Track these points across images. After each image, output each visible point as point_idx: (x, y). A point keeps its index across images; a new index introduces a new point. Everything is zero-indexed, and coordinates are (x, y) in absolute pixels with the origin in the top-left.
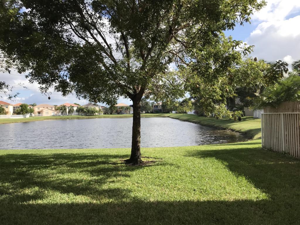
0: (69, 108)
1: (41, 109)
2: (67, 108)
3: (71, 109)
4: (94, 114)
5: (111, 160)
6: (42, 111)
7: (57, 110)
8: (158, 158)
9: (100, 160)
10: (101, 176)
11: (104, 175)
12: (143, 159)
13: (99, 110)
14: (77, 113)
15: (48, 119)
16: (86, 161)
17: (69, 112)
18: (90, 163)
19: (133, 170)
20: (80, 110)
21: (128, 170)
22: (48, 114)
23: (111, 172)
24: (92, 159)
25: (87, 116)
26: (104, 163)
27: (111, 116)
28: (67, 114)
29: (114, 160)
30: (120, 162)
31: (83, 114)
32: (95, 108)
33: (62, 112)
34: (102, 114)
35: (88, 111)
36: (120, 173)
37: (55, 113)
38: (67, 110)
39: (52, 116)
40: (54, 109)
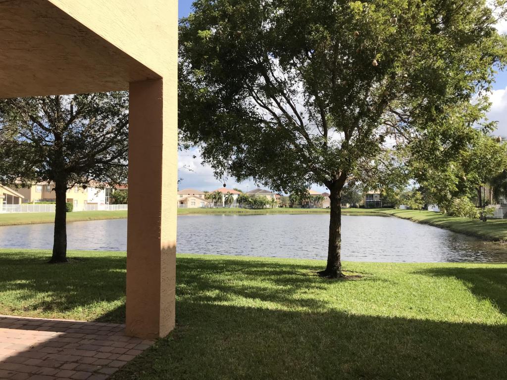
0: (227, 196)
1: (185, 196)
2: (223, 196)
3: (228, 198)
4: (264, 207)
5: (299, 270)
6: (186, 200)
7: (209, 198)
8: (366, 273)
9: (284, 269)
10: (289, 286)
11: (292, 285)
12: (344, 273)
13: (272, 201)
14: (238, 204)
15: (195, 213)
16: (266, 269)
17: (226, 203)
18: (271, 272)
19: (330, 283)
20: (242, 200)
21: (323, 282)
22: (195, 205)
23: (301, 282)
24: (273, 268)
25: (252, 208)
26: (289, 273)
27: (291, 210)
28: (223, 205)
29: (304, 271)
30: (312, 274)
31: (247, 206)
32: (265, 197)
33: (216, 203)
34: (276, 208)
35: (255, 202)
36: (313, 284)
37: (206, 203)
38: (224, 199)
39: (201, 208)
40: (203, 197)
